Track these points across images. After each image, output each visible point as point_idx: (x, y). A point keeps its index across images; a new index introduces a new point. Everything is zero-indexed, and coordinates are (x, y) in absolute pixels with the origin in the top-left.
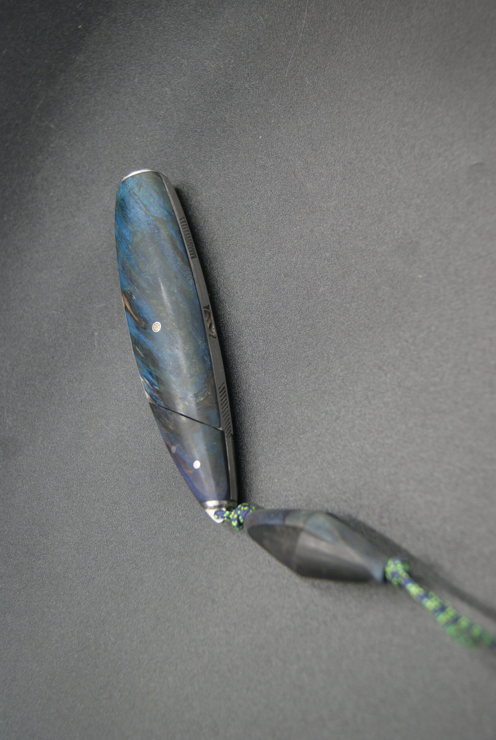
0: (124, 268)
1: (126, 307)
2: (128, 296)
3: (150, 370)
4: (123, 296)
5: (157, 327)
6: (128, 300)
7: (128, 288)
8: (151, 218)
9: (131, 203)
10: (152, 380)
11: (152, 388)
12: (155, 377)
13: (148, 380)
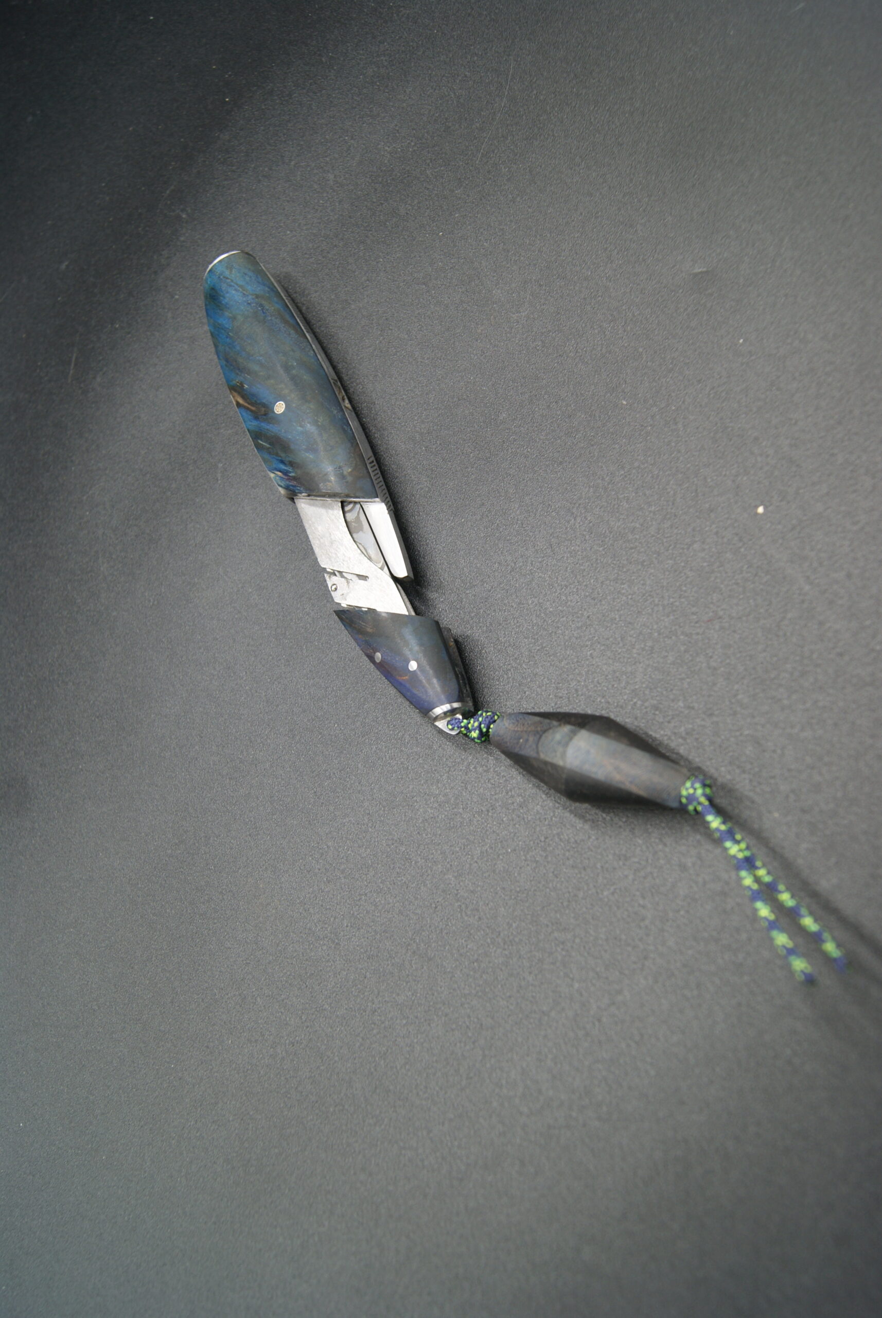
0: (227, 361)
1: (238, 404)
2: (236, 389)
3: (280, 458)
4: (231, 393)
5: (280, 408)
6: (239, 393)
7: (236, 381)
8: (250, 297)
9: (224, 289)
10: (286, 468)
11: (286, 477)
12: (287, 463)
13: (280, 471)
